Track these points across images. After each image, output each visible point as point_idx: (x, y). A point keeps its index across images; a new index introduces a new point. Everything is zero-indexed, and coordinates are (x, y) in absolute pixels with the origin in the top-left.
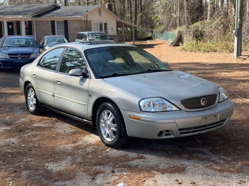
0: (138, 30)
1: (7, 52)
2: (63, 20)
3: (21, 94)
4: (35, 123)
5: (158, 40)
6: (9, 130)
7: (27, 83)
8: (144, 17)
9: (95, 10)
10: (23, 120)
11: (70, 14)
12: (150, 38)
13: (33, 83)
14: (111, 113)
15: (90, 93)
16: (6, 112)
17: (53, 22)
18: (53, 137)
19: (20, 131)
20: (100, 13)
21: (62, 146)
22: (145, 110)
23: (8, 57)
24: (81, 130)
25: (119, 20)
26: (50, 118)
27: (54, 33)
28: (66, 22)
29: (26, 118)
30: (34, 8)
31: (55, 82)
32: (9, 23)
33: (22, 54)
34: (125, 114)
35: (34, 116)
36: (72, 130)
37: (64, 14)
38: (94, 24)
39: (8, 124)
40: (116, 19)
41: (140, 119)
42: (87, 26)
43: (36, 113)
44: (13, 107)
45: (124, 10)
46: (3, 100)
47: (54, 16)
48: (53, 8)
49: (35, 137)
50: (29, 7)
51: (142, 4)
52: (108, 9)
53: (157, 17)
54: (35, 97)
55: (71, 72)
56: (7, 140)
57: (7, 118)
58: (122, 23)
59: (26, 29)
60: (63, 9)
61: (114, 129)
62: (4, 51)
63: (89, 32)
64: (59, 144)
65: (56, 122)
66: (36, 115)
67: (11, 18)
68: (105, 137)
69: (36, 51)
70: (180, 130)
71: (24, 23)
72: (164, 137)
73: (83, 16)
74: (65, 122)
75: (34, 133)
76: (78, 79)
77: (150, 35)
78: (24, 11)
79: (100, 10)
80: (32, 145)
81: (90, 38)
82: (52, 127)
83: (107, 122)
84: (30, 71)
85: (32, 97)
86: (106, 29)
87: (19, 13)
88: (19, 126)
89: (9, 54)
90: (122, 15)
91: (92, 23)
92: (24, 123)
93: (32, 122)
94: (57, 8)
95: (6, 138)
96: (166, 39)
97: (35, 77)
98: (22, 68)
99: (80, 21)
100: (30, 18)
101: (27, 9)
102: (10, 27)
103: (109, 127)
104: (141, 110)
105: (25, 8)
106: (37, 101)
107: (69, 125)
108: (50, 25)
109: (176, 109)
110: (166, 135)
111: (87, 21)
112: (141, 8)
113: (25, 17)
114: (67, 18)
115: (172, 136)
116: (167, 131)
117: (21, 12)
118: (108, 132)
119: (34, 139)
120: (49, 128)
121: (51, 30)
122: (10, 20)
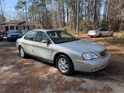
1: (10, 35)
3: (17, 49)
4: (25, 63)
6: (14, 67)
7: (20, 46)
9: (37, 23)
10: (19, 61)
13: (23, 46)
14: (65, 60)
15: (52, 50)
16: (12, 58)
17: (24, 26)
18: (35, 70)
19: (19, 68)
21: (41, 76)
23: (11, 36)
24: (46, 65)
26: (31, 60)
28: (28, 26)
29: (21, 60)
31: (33, 46)
32: (10, 27)
33: (16, 35)
34: (74, 61)
35: (23, 59)
36: (42, 66)
39: (13, 64)
41: (83, 63)
43: (24, 57)
44: (14, 55)
45: (44, 23)
46: (10, 52)
47: (24, 24)
49: (27, 71)
54: (24, 51)
55: (42, 41)
56: (13, 74)
57: (12, 60)
59: (16, 28)
60: (27, 22)
61: (67, 67)
62: (9, 35)
64: (39, 74)
65: (34, 61)
68: (61, 70)
69: (20, 34)
73: (33, 25)
74: (38, 61)
75: (25, 68)
76: (46, 44)
78: (15, 23)
80: (26, 76)
82: (33, 64)
83: (62, 63)
84: (21, 41)
85: (22, 51)
88: (18, 65)
89: (11, 35)
90: (44, 25)
91: (36, 26)
92: (20, 63)
93: (23, 62)
94: (25, 22)
95: (13, 73)
97: (23, 43)
98: (17, 40)
100: (17, 25)
102: (11, 28)
103: (64, 66)
104: (83, 59)
106: (25, 53)
107: (40, 63)
109: (98, 57)
110: (95, 70)
113: (16, 25)
114: (28, 25)
115: (97, 70)
118: (63, 68)
119: (27, 72)
120: (32, 65)
121: (24, 28)
122: (11, 26)
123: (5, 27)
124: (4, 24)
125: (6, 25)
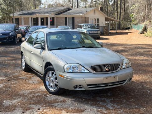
0: (121, 23)
2: (72, 17)
5: (133, 29)
7: (22, 52)
8: (126, 16)
9: (91, 11)
11: (76, 13)
12: (129, 28)
17: (66, 18)
20: (95, 13)
22: (67, 71)
25: (107, 16)
27: (66, 24)
28: (73, 18)
30: (56, 9)
31: (31, 52)
32: (42, 19)
36: (38, 82)
37: (73, 13)
38: (91, 19)
40: (105, 16)
42: (86, 20)
47: (67, 14)
48: (67, 9)
49: (14, 84)
50: (54, 9)
51: (126, 7)
52: (100, 10)
53: (133, 15)
57: (9, 72)
58: (109, 19)
59: (51, 22)
60: (73, 10)
63: (84, 24)
66: (25, 72)
67: (43, 15)
70: (88, 85)
71: (50, 19)
72: (78, 89)
73: (84, 14)
75: (15, 82)
77: (129, 26)
78: (50, 12)
79: (95, 11)
80: (8, 89)
81: (84, 28)
82: (28, 79)
83: (51, 78)
85: (24, 61)
86: (98, 22)
87: (47, 13)
88: (11, 77)
93: (20, 75)
94: (69, 9)
96: (138, 29)
99: (82, 17)
100: (53, 16)
101: (52, 10)
103: (53, 82)
104: (64, 71)
105: (51, 9)
106: (25, 63)
108: (64, 20)
109: (87, 71)
110: (79, 88)
111: (86, 17)
112: (125, 10)
113: (50, 15)
114: (74, 15)
115: (83, 89)
116: (80, 85)
117: (49, 12)
121: (64, 23)
122: (42, 17)
123: (33, 19)
124: (31, 14)
125: (34, 16)
